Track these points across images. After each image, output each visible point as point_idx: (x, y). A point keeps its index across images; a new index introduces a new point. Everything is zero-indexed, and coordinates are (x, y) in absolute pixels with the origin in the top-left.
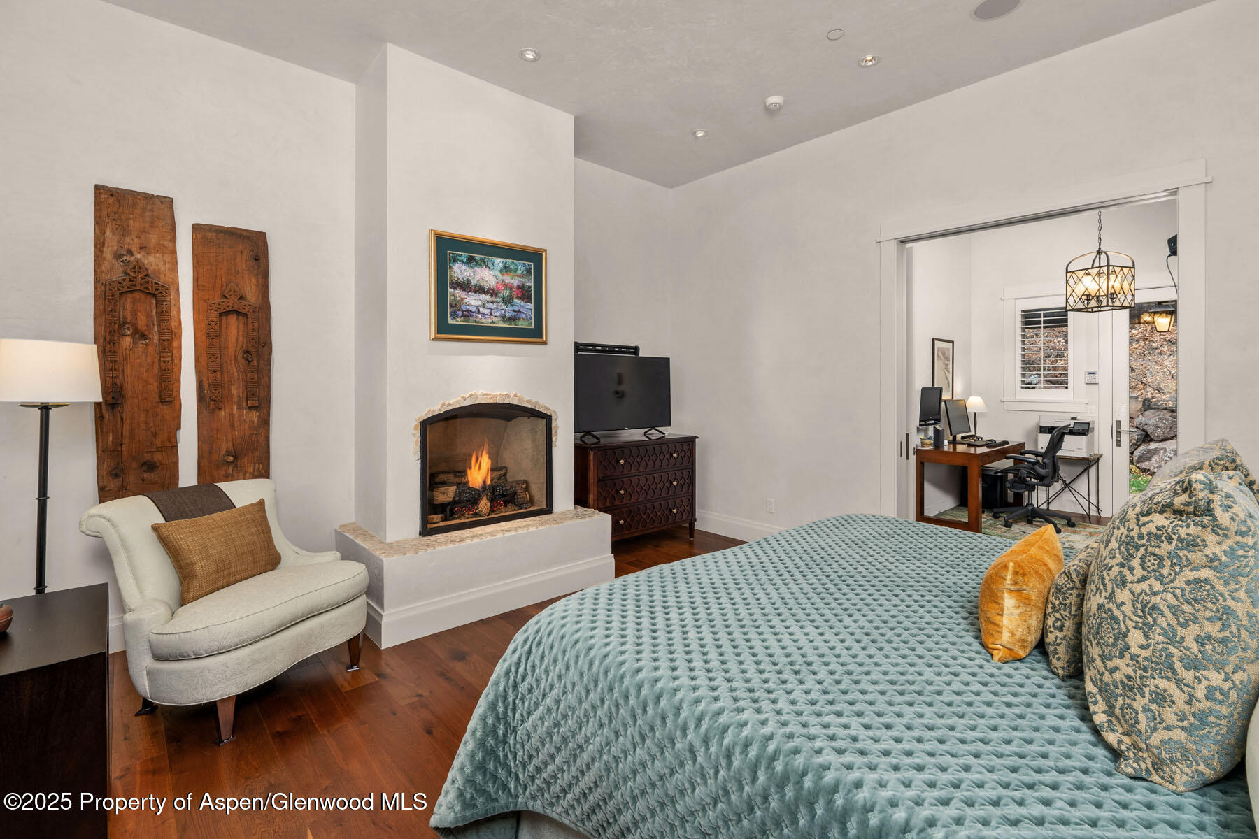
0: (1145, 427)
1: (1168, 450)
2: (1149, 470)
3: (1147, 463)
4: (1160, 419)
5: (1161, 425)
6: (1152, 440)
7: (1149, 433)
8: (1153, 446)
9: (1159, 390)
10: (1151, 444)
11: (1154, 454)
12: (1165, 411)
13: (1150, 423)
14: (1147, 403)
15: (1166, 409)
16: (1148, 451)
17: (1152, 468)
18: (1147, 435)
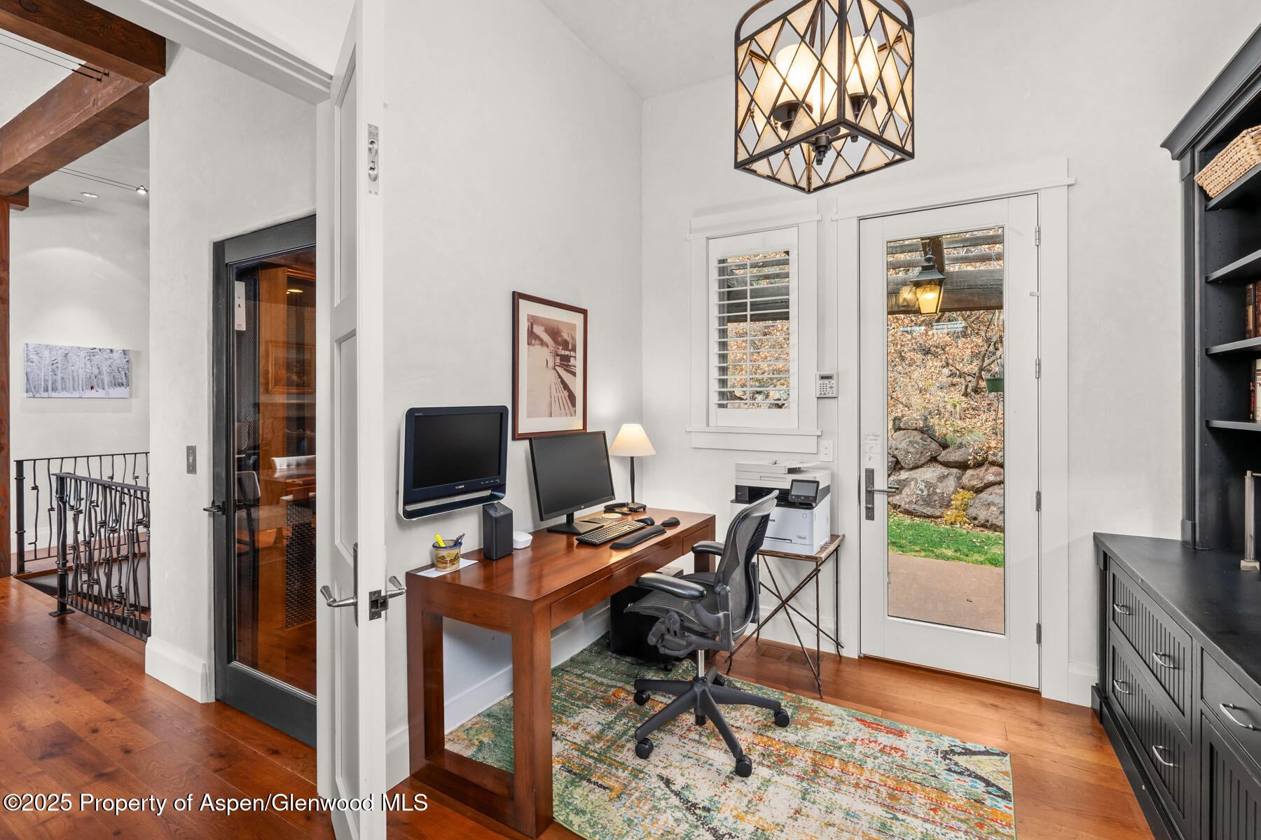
0: (896, 452)
1: (919, 481)
2: (900, 506)
3: (898, 497)
4: (910, 442)
5: (912, 450)
6: (902, 468)
7: (899, 459)
8: (904, 475)
9: (908, 406)
10: (902, 472)
11: (905, 486)
12: (915, 433)
13: (900, 447)
14: (897, 422)
15: (916, 429)
16: (899, 482)
17: (903, 504)
18: (898, 462)
